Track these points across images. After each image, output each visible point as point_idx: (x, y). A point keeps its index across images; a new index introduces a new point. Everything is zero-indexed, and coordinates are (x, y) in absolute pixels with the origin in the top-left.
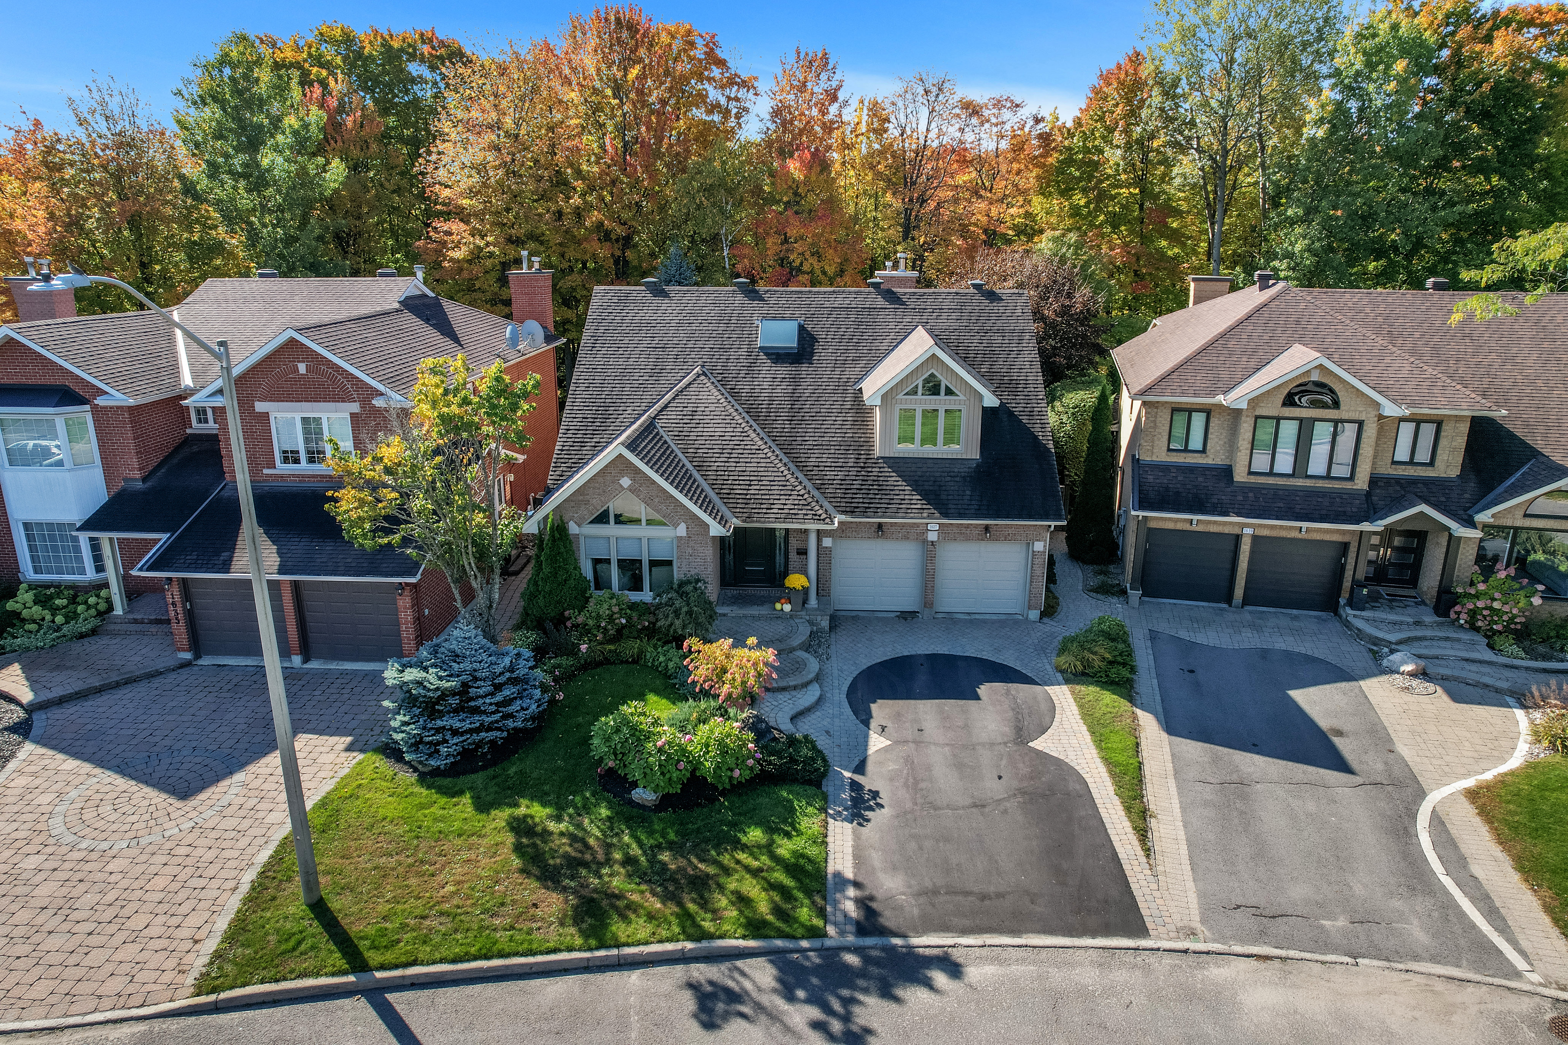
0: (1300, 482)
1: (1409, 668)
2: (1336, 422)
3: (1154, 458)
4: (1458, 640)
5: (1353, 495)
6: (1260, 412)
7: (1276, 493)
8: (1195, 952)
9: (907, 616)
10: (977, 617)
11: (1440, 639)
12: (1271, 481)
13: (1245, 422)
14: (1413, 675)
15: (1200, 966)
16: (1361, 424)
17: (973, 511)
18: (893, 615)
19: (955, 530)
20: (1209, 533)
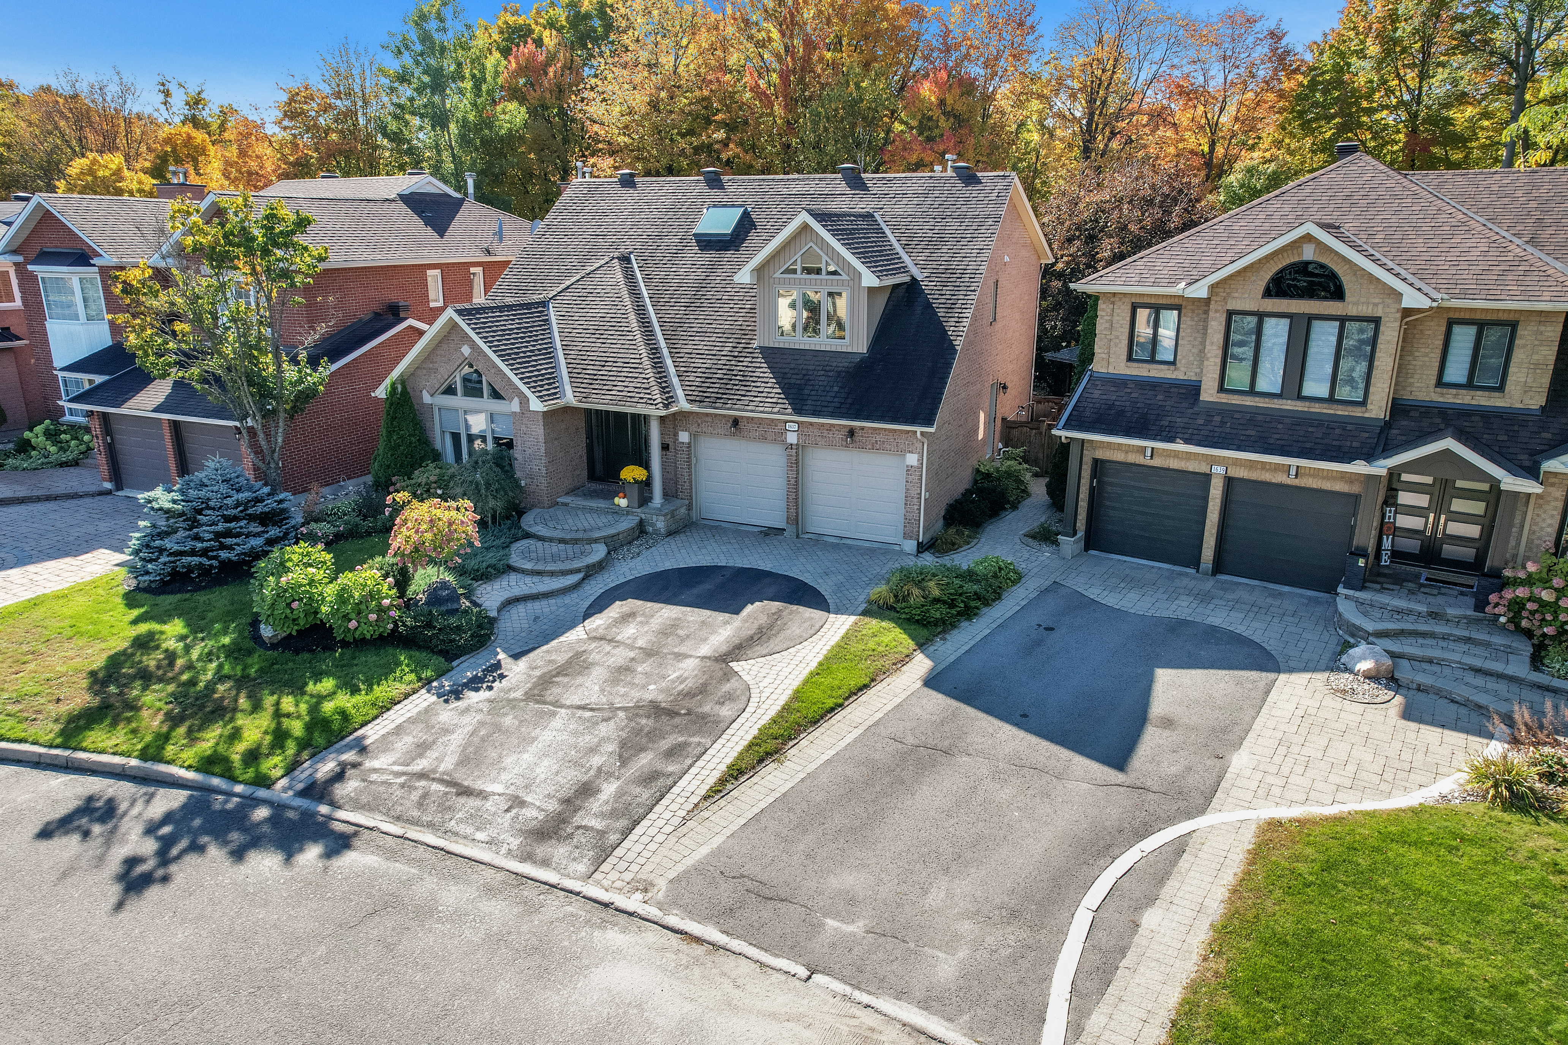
0: (1289, 405)
1: (1365, 665)
2: (1343, 320)
3: (1111, 370)
4: (1487, 645)
5: (1363, 424)
6: (1235, 304)
7: (1252, 417)
8: (617, 910)
9: (770, 533)
10: (849, 542)
11: (1459, 639)
12: (1249, 401)
13: (1214, 319)
14: (1372, 677)
15: (603, 925)
16: (1376, 321)
17: (830, 409)
18: (756, 529)
19: (817, 432)
20: (1168, 469)
